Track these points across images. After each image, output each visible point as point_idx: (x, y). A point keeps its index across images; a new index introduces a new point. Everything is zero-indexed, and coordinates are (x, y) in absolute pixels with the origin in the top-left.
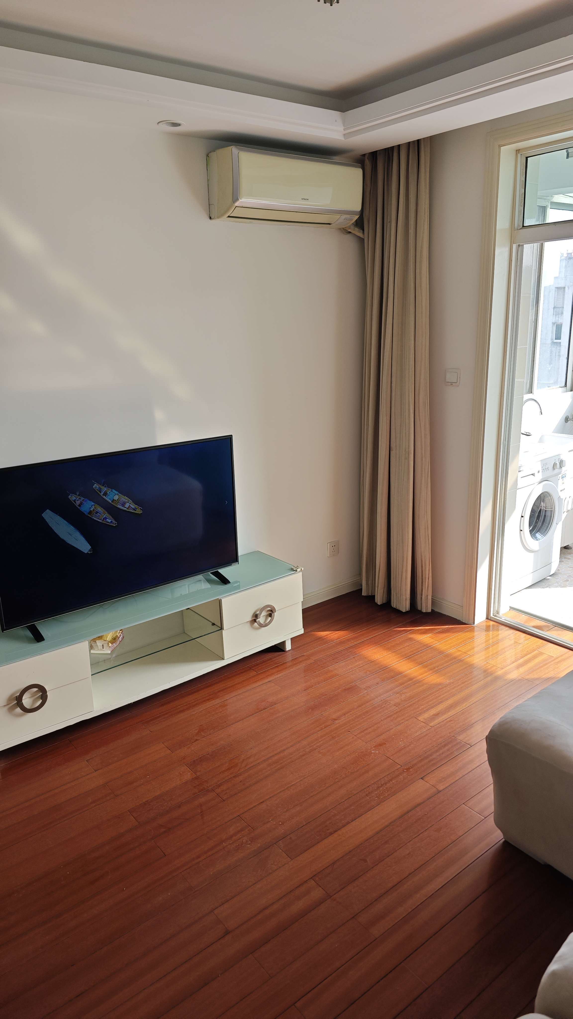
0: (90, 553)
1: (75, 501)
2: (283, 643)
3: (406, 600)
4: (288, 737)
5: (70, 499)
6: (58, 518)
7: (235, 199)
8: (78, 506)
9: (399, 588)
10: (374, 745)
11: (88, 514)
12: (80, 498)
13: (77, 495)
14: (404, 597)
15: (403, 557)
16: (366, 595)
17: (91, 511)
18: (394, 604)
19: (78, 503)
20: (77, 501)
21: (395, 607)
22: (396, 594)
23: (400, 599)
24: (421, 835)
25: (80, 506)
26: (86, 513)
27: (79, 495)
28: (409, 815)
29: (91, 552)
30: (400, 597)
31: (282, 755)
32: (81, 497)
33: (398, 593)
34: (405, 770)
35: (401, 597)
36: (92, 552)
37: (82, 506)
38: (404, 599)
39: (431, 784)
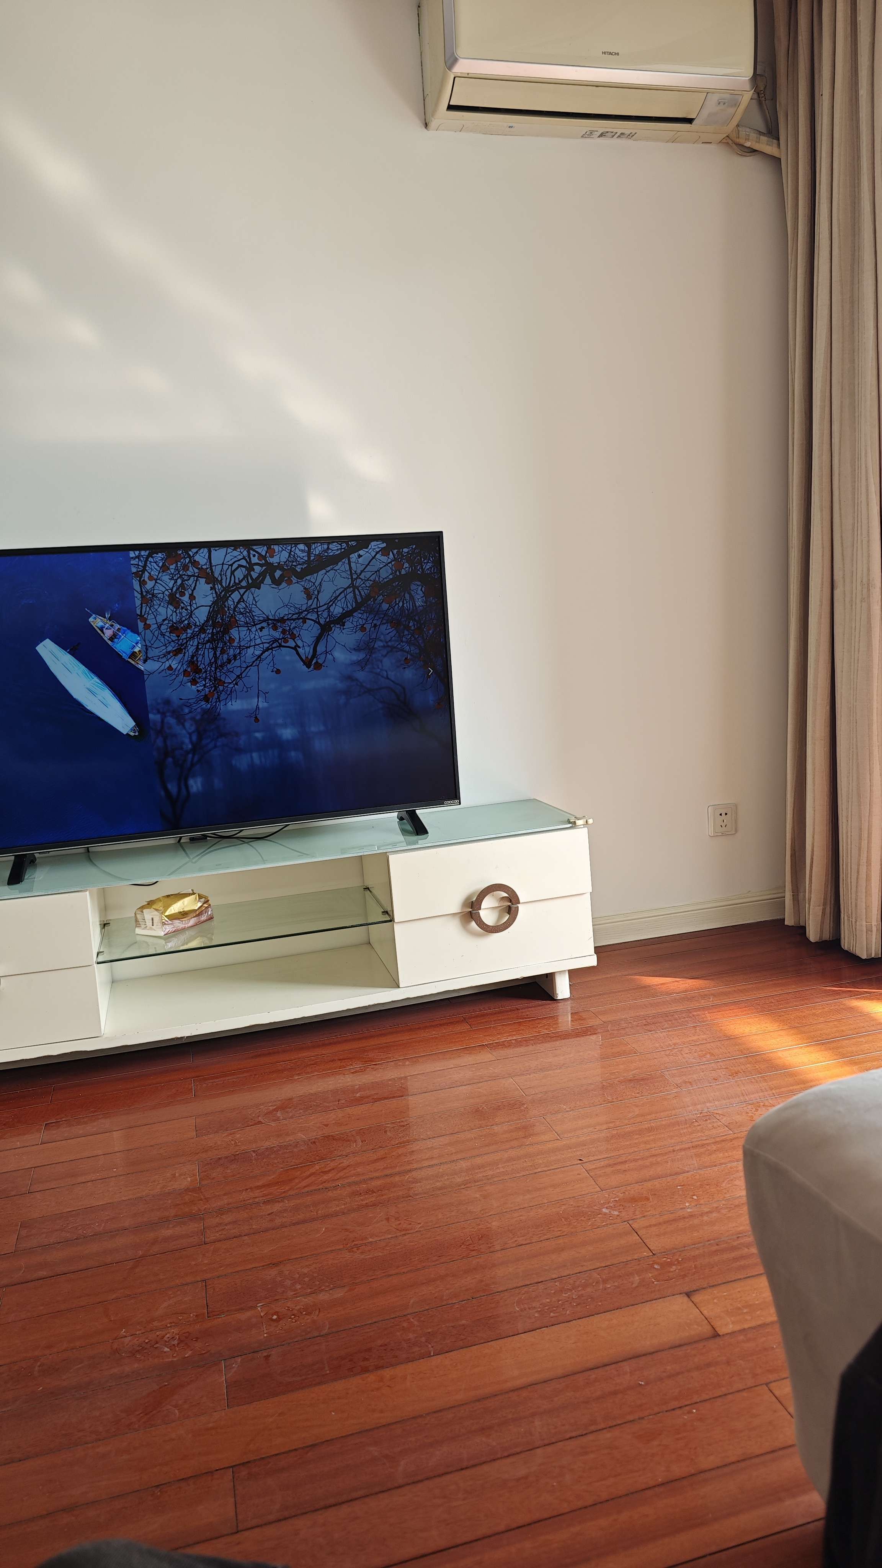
0: (132, 734)
1: (101, 629)
2: (549, 978)
3: (869, 930)
4: (436, 1149)
5: (92, 624)
6: (67, 658)
7: (451, 61)
8: (109, 639)
9: (854, 904)
10: (618, 1196)
11: (129, 658)
12: (112, 626)
13: (105, 617)
14: (864, 923)
15: (861, 829)
16: (793, 924)
17: (136, 652)
18: (846, 945)
19: (108, 633)
20: (107, 629)
21: (846, 948)
22: (848, 917)
23: (856, 928)
24: (591, 1437)
25: (111, 639)
26: (124, 656)
27: (110, 619)
28: (594, 1376)
29: (135, 733)
30: (856, 922)
31: (397, 1178)
32: (114, 624)
33: (852, 914)
34: (656, 1266)
35: (858, 923)
36: (137, 734)
37: (116, 640)
38: (865, 929)
39: (705, 1312)
